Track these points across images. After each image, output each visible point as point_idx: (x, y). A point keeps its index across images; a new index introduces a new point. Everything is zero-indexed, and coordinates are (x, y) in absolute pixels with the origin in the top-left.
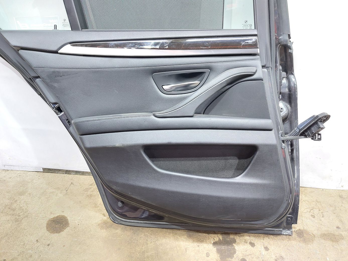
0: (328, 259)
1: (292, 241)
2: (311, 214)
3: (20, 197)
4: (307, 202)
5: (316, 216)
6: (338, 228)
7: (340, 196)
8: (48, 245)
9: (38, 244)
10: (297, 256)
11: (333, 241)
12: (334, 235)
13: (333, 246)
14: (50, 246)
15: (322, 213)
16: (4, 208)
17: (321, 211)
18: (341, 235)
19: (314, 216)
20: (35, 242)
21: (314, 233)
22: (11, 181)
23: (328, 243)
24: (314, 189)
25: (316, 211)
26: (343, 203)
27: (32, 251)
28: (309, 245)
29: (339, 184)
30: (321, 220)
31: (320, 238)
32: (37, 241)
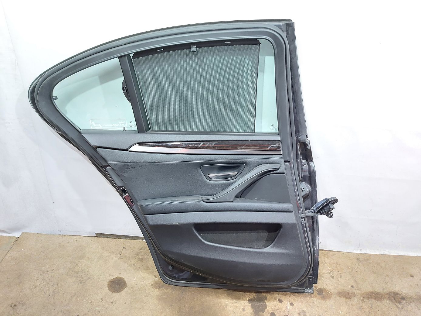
0: (341, 312)
1: (313, 298)
2: (331, 275)
3: (80, 260)
4: (328, 264)
5: (335, 277)
6: (352, 287)
7: (357, 259)
8: (112, 303)
9: (103, 302)
10: (317, 310)
11: (346, 298)
12: (348, 293)
13: (346, 302)
14: (113, 303)
15: (340, 274)
16: (68, 271)
17: (340, 272)
18: (354, 293)
19: (333, 276)
20: (101, 301)
21: (331, 292)
22: (70, 246)
23: (343, 300)
24: (336, 252)
25: (335, 272)
26: (359, 265)
27: (99, 308)
28: (327, 302)
29: (358, 248)
30: (339, 280)
31: (336, 296)
32: (102, 299)
